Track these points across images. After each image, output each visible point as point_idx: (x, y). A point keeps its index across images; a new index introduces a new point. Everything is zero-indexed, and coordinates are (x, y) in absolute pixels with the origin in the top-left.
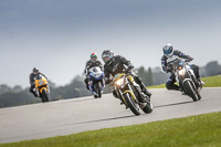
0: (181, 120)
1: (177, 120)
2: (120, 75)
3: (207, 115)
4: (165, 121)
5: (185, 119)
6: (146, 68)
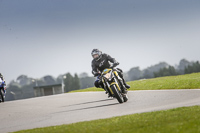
0: (106, 120)
1: (102, 120)
2: (107, 70)
3: (130, 116)
4: (92, 122)
5: (110, 119)
6: (73, 75)
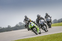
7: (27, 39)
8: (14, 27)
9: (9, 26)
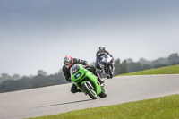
7: (95, 109)
8: (56, 75)
9: (39, 71)
